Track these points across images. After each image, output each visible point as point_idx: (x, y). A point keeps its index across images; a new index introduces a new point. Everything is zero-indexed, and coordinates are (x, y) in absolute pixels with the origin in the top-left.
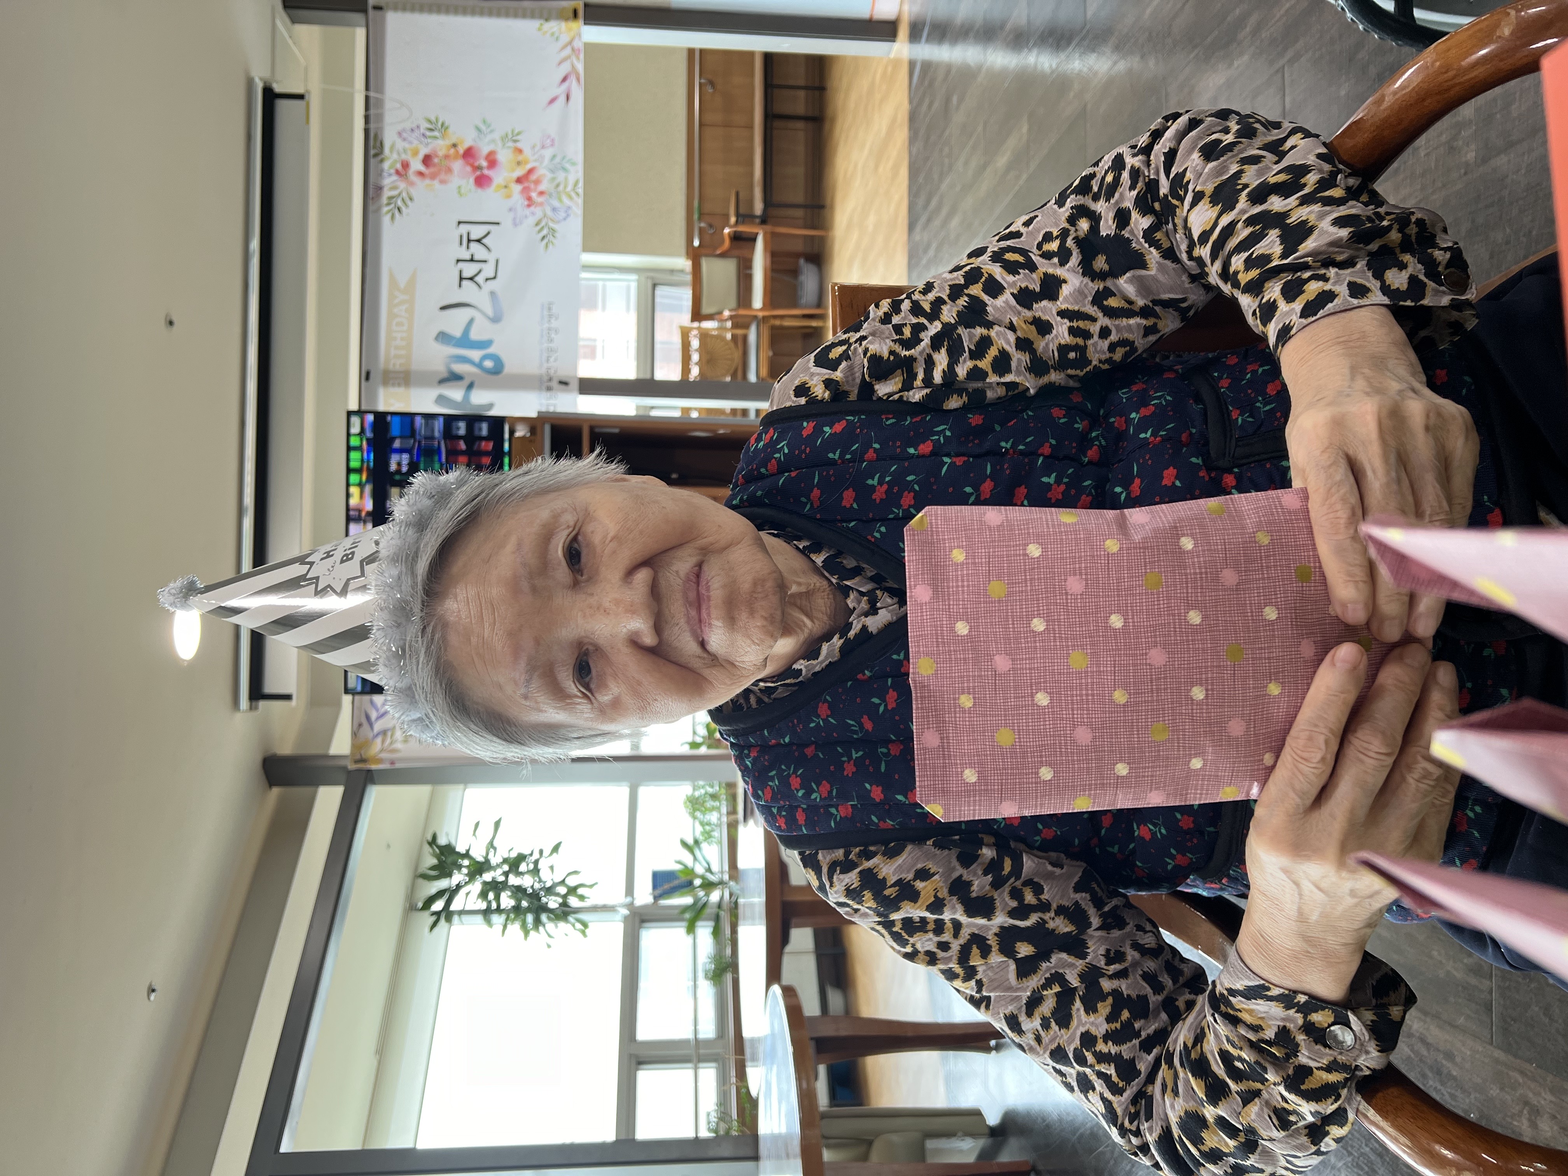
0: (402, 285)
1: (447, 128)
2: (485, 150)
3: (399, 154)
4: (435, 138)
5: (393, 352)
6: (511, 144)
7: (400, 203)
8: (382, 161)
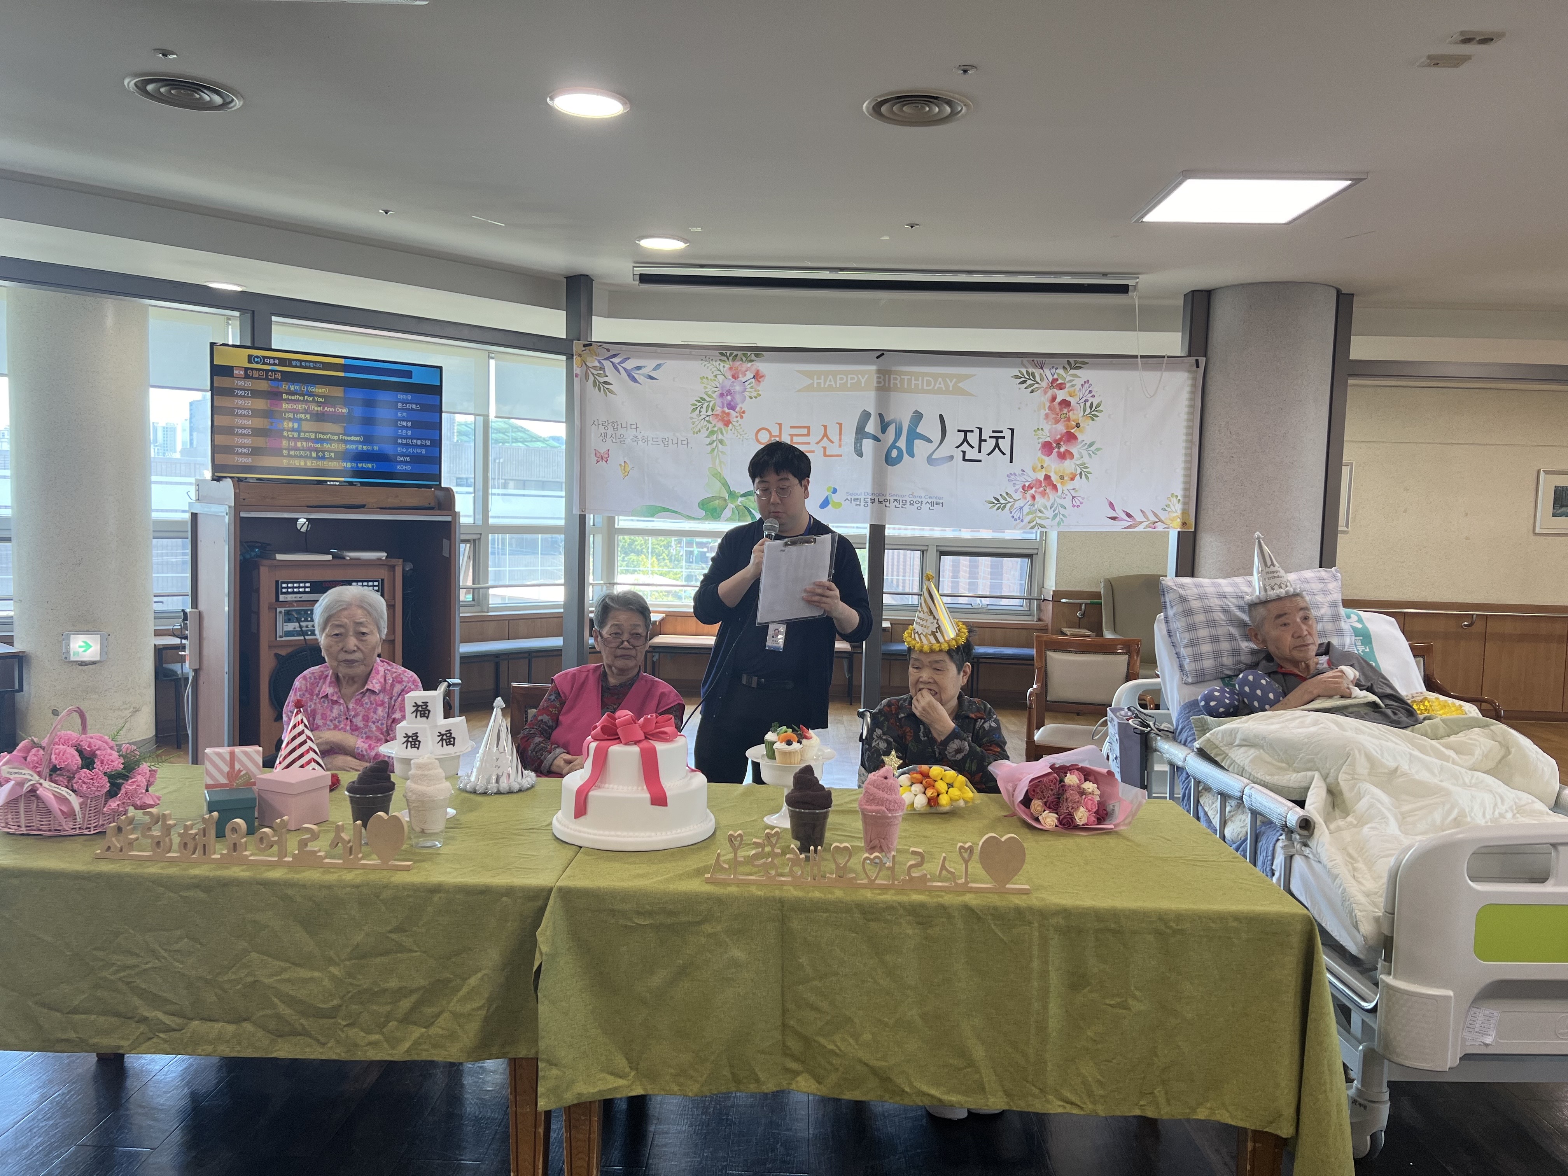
0: (960, 385)
1: (1093, 420)
2: (1074, 450)
3: (1071, 381)
4: (1084, 411)
5: (906, 378)
6: (1078, 472)
7: (1029, 382)
8: (1064, 368)
